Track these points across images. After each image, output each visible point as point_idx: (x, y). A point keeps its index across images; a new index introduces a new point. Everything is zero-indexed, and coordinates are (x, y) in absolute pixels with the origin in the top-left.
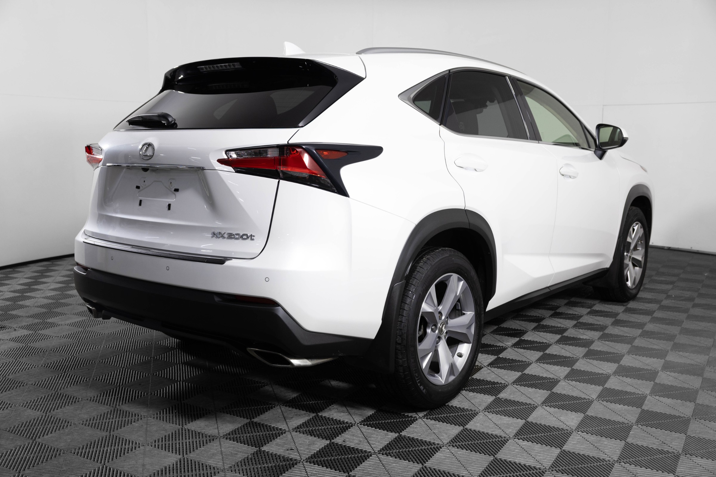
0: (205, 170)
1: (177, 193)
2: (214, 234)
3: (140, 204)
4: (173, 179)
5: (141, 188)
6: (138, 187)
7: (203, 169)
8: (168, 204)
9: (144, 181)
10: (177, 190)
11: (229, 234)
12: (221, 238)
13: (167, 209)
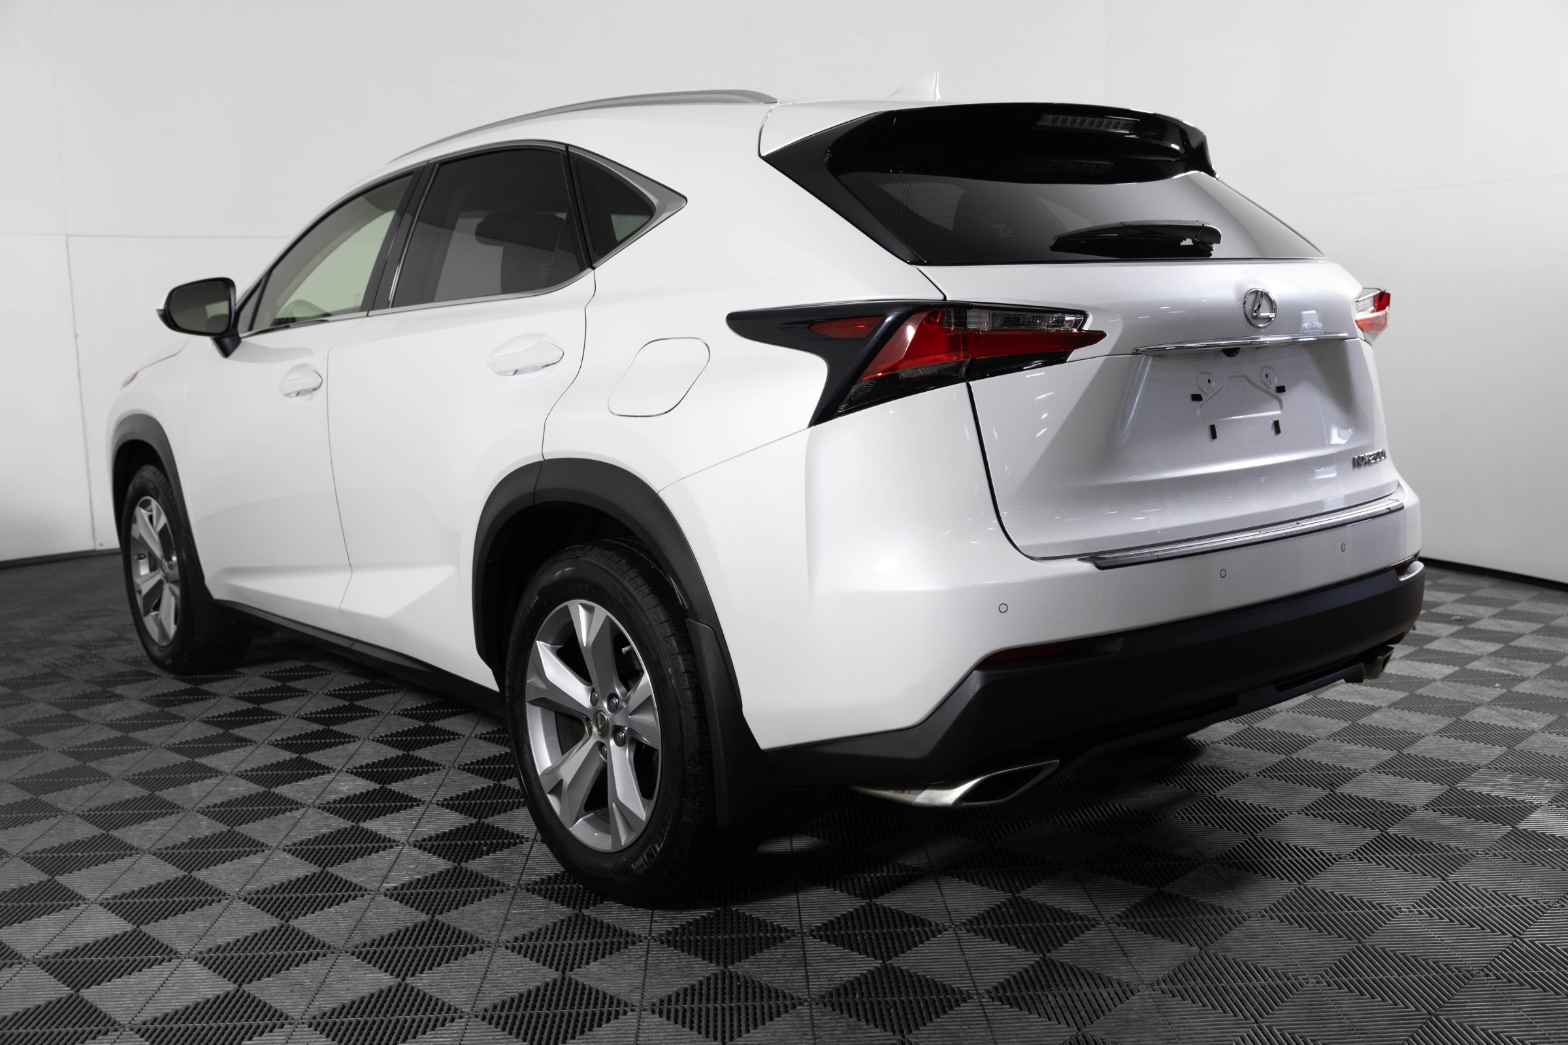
3: (1214, 435)
4: (1270, 367)
6: (1196, 398)
8: (1272, 422)
9: (1209, 381)
13: (1273, 432)
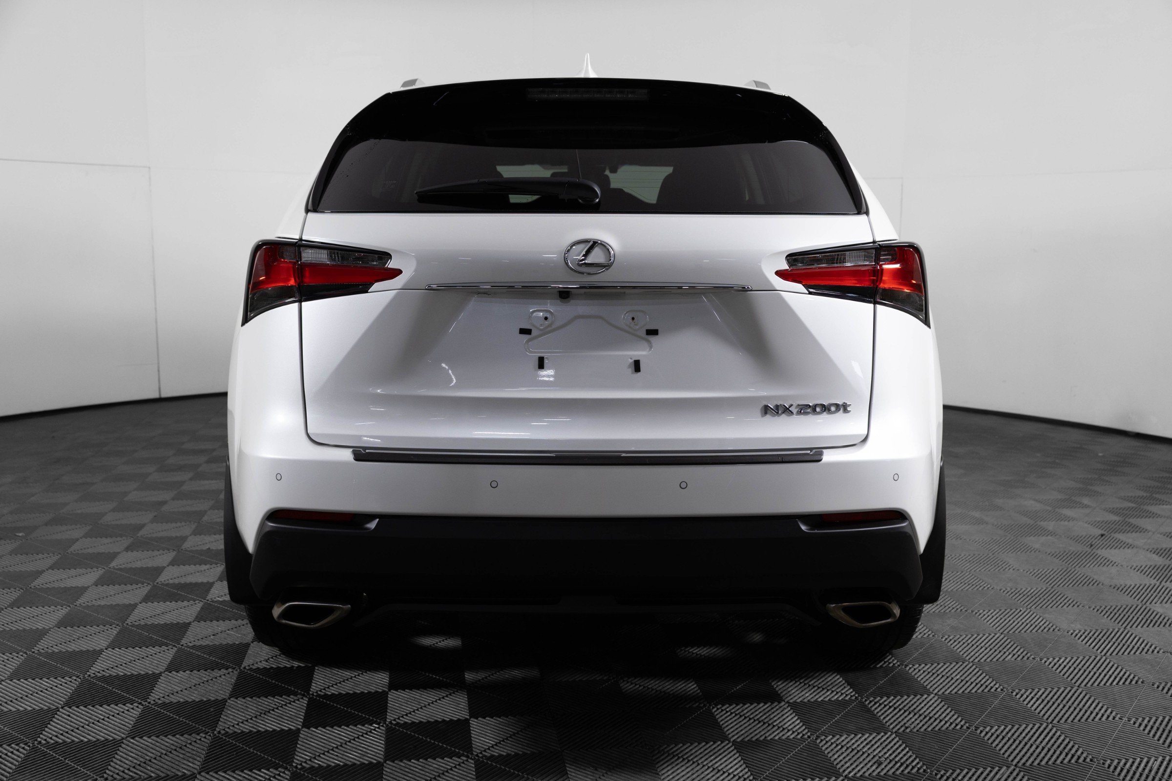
0: (751, 291)
1: (653, 339)
2: (766, 410)
5: (535, 333)
7: (744, 290)
10: (653, 332)
11: (801, 407)
12: (783, 415)
